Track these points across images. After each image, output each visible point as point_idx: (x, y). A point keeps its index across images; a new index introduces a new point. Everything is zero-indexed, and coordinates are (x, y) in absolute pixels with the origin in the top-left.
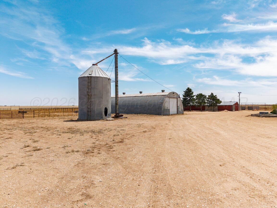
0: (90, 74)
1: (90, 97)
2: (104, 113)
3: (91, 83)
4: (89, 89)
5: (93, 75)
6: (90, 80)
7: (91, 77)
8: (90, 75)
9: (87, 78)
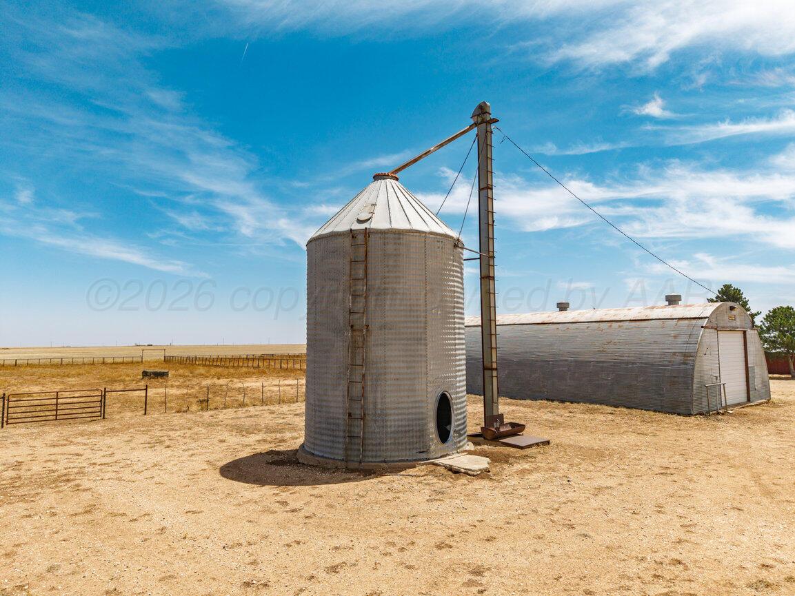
0: (363, 217)
1: (360, 339)
2: (432, 427)
3: (366, 266)
4: (355, 296)
5: (378, 223)
6: (362, 250)
7: (367, 233)
8: (359, 221)
9: (347, 242)
